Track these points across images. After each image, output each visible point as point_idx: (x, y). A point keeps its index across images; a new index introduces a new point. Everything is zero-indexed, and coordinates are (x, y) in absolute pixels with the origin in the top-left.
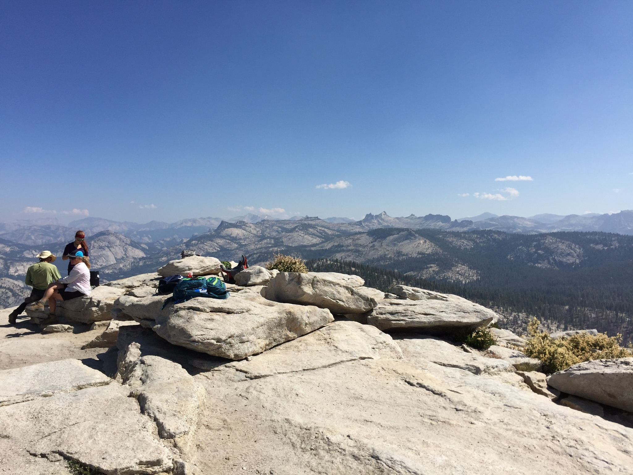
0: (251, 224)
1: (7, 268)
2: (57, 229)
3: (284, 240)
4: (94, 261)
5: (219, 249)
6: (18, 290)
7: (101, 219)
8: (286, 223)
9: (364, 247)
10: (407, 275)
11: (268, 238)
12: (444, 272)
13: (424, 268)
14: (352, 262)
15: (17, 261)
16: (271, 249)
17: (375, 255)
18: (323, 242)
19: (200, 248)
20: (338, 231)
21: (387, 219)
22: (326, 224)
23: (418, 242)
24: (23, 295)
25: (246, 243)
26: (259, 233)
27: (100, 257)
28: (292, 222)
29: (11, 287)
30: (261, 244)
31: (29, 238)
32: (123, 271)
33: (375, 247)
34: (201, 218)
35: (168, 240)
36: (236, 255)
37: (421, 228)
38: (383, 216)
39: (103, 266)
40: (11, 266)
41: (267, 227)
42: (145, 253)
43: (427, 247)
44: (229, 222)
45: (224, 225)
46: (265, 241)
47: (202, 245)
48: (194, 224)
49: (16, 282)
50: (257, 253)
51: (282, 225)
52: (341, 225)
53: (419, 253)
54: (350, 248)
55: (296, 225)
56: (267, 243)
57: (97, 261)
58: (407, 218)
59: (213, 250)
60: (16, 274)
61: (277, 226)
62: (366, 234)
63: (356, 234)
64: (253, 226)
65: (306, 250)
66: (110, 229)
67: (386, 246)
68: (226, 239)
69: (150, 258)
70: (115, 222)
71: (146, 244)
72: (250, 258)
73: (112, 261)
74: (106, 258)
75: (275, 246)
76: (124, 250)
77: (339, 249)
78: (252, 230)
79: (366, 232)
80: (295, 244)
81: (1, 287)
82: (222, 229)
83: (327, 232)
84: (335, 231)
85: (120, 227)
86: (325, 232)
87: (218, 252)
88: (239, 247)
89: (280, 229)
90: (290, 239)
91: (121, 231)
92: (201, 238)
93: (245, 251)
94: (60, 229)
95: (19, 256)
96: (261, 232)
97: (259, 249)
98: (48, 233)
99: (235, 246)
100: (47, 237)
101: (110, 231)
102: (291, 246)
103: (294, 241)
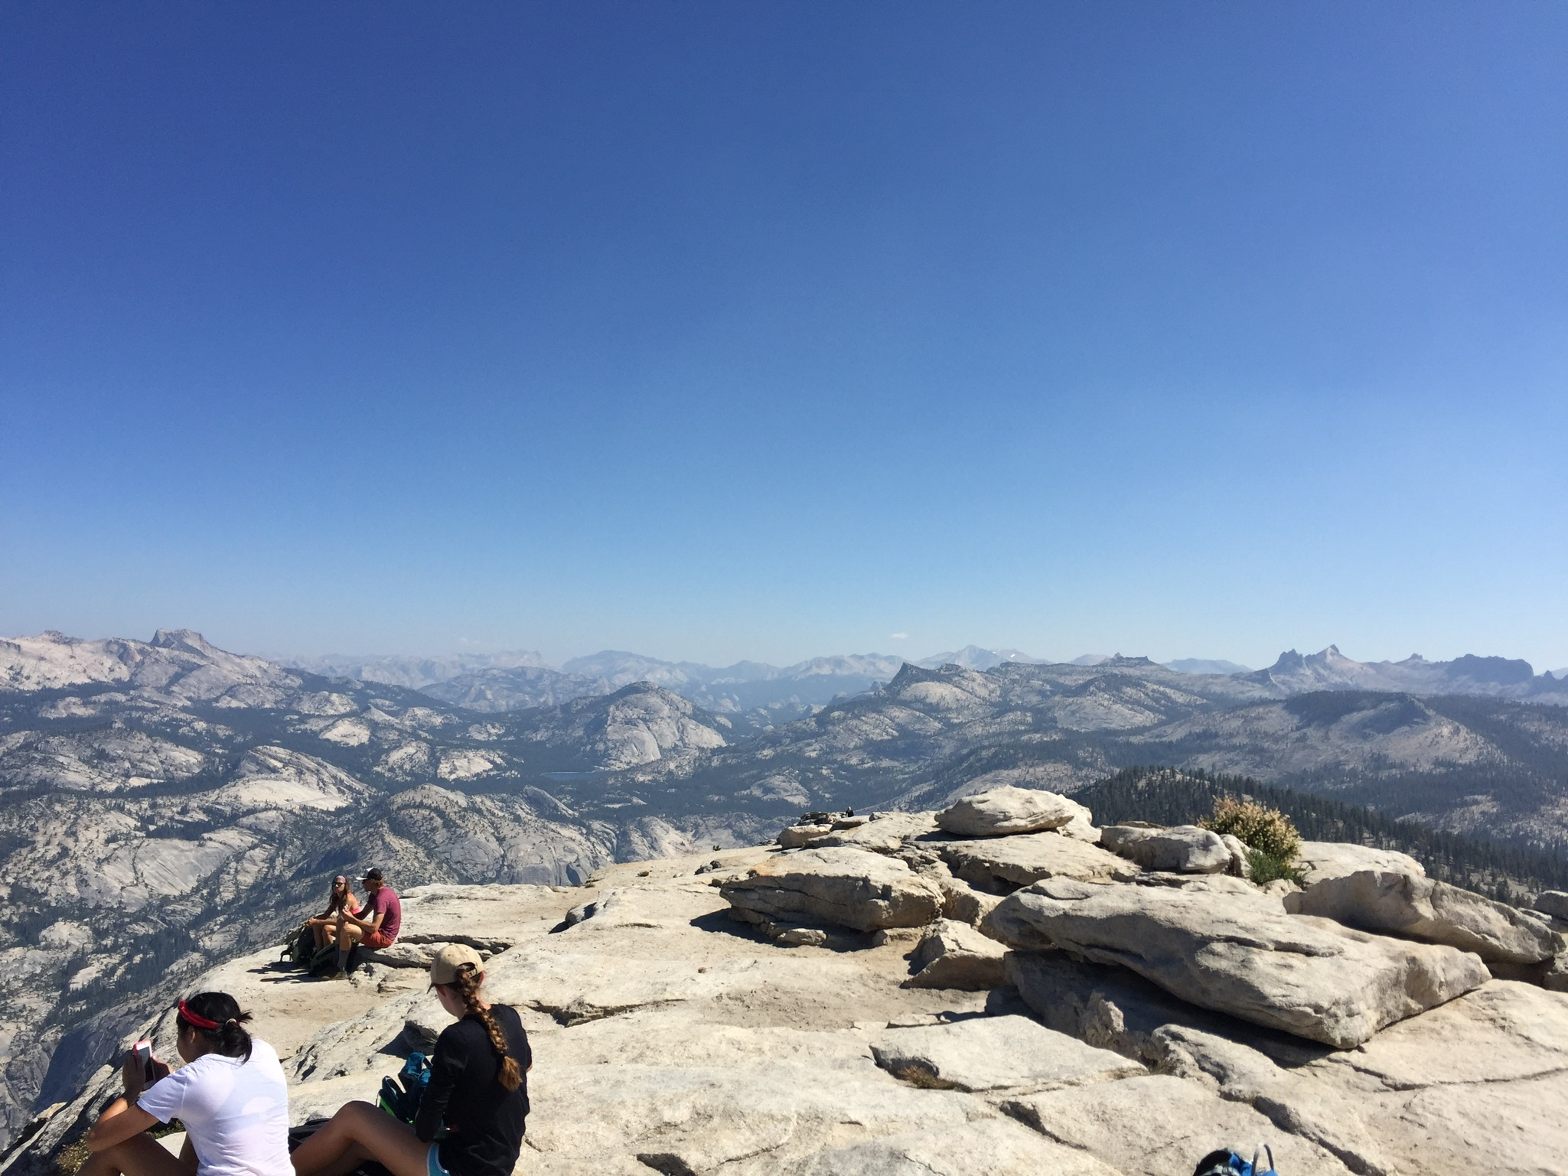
0: (976, 673)
1: (435, 762)
2: (540, 677)
3: (1059, 714)
4: (614, 753)
5: (895, 733)
6: (455, 813)
7: (630, 655)
8: (1064, 671)
9: (1277, 740)
10: (1404, 821)
11: (1017, 708)
12: (1515, 819)
13: (1456, 805)
14: (1245, 778)
15: (457, 747)
16: (1025, 738)
17: (1308, 761)
18: (1161, 723)
19: (850, 730)
20: (1202, 695)
21: (1340, 666)
22: (1169, 677)
23: (1436, 731)
24: (464, 825)
25: (961, 719)
26: (995, 697)
27: (625, 743)
28: (1080, 669)
29: (442, 806)
30: (999, 724)
31: (481, 695)
32: (677, 779)
33: (1309, 742)
34: (854, 656)
35: (777, 706)
36: (937, 750)
37: (1442, 694)
38: (1329, 658)
39: (632, 765)
40: (443, 758)
41: (1014, 681)
42: (725, 738)
43: (1462, 745)
44: (921, 667)
45: (908, 674)
46: (1011, 716)
47: (855, 722)
48: (838, 671)
49: (451, 796)
50: (990, 747)
51: (1054, 676)
52: (1211, 680)
53: (1438, 763)
54: (1236, 741)
55: (1092, 677)
56: (1015, 723)
57: (619, 753)
58: (1398, 664)
59: (882, 735)
60: (453, 777)
61: (1042, 680)
62: (1281, 705)
63: (1254, 703)
64: (979, 679)
65: (1116, 743)
66: (649, 678)
67: (1341, 738)
68: (914, 709)
69: (734, 750)
70: (662, 663)
71: (727, 716)
72: (972, 759)
73: (653, 754)
74: (639, 747)
75: (1037, 732)
76: (678, 729)
77: (1206, 744)
78: (976, 688)
79: (1280, 701)
80: (1090, 727)
81: (421, 806)
82: (904, 683)
83: (1173, 696)
84: (1195, 695)
85: (671, 674)
86: (1168, 698)
87: (895, 739)
88: (945, 729)
89: (1048, 688)
90: (1073, 713)
91: (673, 683)
92: (854, 704)
93: (958, 740)
94: (546, 675)
95: (459, 736)
96: (999, 693)
97: (994, 736)
98: (520, 686)
99: (935, 726)
100: (518, 694)
101: (650, 684)
102: (1077, 732)
103: (1085, 719)
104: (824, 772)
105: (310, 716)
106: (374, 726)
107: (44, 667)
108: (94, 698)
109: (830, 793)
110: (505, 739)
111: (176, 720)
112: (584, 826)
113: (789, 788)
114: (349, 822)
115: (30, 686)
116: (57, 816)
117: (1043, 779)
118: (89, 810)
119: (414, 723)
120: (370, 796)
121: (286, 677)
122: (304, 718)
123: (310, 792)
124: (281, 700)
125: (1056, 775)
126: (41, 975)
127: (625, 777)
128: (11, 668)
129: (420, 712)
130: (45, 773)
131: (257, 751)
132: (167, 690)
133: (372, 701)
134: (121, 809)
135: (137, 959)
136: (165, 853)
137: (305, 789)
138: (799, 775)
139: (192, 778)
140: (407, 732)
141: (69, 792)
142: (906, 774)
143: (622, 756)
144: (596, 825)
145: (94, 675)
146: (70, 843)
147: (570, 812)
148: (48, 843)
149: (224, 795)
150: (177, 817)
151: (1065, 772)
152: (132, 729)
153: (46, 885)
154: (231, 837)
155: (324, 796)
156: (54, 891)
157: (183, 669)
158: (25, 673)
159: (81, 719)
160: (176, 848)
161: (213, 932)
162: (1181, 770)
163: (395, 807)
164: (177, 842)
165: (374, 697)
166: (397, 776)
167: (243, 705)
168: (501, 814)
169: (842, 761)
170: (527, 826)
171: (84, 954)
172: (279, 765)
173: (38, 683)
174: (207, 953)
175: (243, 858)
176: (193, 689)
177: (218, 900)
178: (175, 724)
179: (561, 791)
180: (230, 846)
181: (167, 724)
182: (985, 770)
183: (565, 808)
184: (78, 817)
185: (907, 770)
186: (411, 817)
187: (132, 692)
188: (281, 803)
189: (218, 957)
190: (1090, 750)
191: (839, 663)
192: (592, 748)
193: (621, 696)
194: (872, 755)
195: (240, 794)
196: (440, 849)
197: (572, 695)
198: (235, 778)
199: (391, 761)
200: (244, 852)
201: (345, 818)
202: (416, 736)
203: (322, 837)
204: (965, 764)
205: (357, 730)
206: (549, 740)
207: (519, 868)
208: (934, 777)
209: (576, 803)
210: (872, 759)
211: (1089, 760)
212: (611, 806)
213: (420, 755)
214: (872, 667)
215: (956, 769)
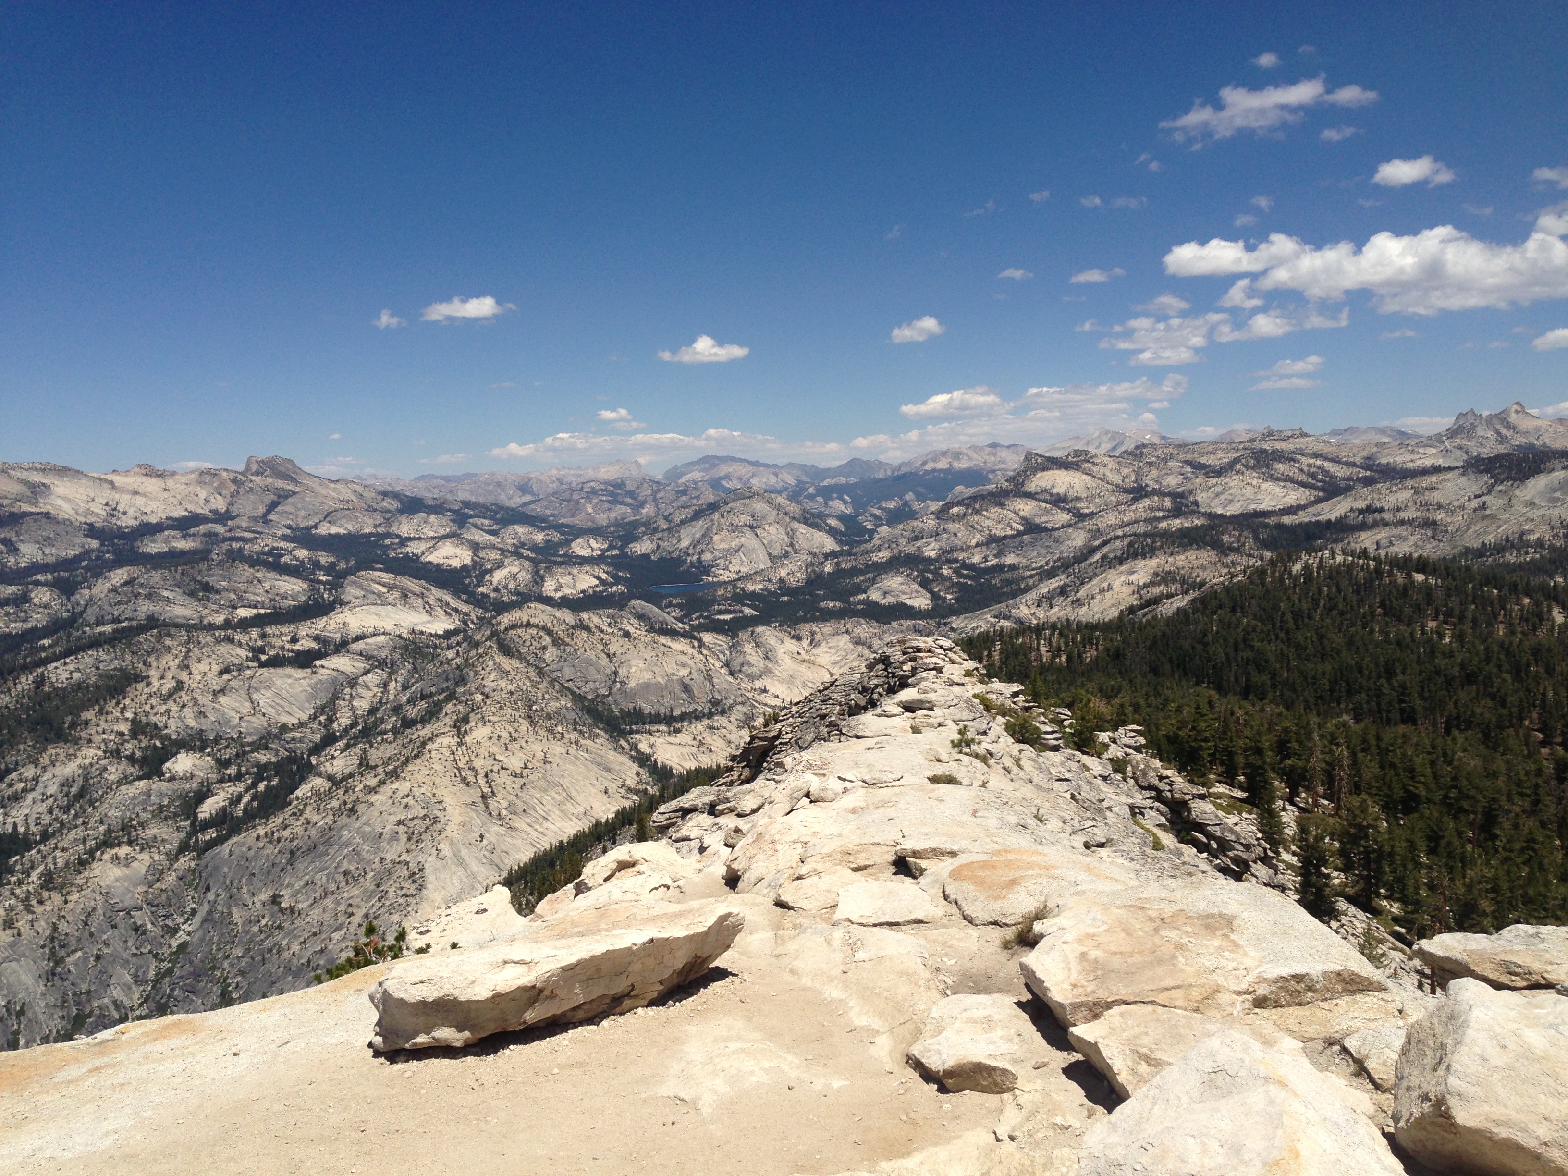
0: (1107, 458)
1: (539, 580)
2: (640, 486)
3: (1201, 497)
4: (721, 562)
5: (1021, 528)
6: (563, 631)
7: (733, 459)
8: (1207, 450)
9: (1451, 512)
11: (1154, 492)
15: (561, 564)
16: (1163, 525)
17: (1485, 533)
18: (1318, 501)
19: (972, 526)
21: (1525, 424)
22: (1328, 449)
24: (573, 643)
25: (1092, 508)
26: (1130, 483)
27: (733, 551)
28: (1224, 446)
29: (550, 625)
30: (1134, 511)
31: (580, 509)
32: (789, 587)
33: (1488, 512)
34: (973, 447)
35: (892, 505)
36: (1067, 543)
38: (1513, 417)
39: (741, 574)
40: (547, 575)
41: (1151, 464)
42: (840, 542)
44: (1047, 455)
45: (1033, 463)
46: (1146, 502)
47: (976, 518)
48: (957, 465)
49: (558, 614)
50: (1124, 537)
51: (1196, 455)
52: (1375, 450)
54: (1404, 515)
55: (1237, 455)
56: (1152, 509)
57: (727, 562)
59: (1005, 530)
60: (559, 594)
61: (1181, 461)
62: (1457, 472)
63: (1425, 472)
64: (1111, 464)
65: (1267, 526)
66: (754, 482)
67: (1526, 506)
68: (1040, 500)
69: (848, 554)
70: (767, 466)
71: (839, 518)
72: (1105, 550)
73: (763, 562)
74: (748, 555)
75: (1176, 517)
76: (788, 534)
77: (1370, 519)
78: (1108, 473)
79: (1457, 468)
80: (1234, 509)
81: (528, 625)
82: (1028, 473)
83: (1332, 470)
84: (1358, 467)
85: (777, 476)
86: (1326, 473)
87: (1019, 534)
88: (1075, 520)
89: (1188, 469)
90: (1218, 495)
91: (779, 486)
92: (974, 498)
93: (1090, 531)
94: (646, 485)
95: (561, 552)
96: (1133, 478)
97: (1129, 524)
98: (620, 498)
99: (1064, 517)
100: (619, 507)
101: (755, 489)
102: (1221, 515)
103: (1231, 501)
104: (945, 571)
105: (410, 539)
106: (476, 547)
107: (139, 501)
108: (192, 531)
109: (952, 594)
110: (609, 553)
111: (277, 549)
112: (695, 638)
113: (909, 591)
114: (458, 644)
115: (128, 521)
116: (169, 649)
117: (1183, 568)
118: (199, 643)
119: (515, 541)
120: (477, 617)
121: (383, 499)
122: (404, 541)
123: (417, 616)
124: (380, 524)
125: (1196, 563)
126: (168, 806)
127: (735, 587)
128: (107, 504)
129: (521, 530)
130: (151, 608)
131: (359, 577)
132: (265, 519)
133: (471, 520)
134: (230, 640)
135: (262, 786)
136: (279, 682)
137: (412, 613)
138: (918, 576)
139: (300, 606)
140: (508, 551)
141: (177, 626)
142: (1033, 569)
143: (730, 566)
144: (708, 638)
145: (191, 507)
146: (184, 676)
147: (681, 625)
148: (162, 677)
149: (332, 622)
150: (288, 646)
151: (1209, 559)
152: (234, 561)
153: (164, 719)
154: (341, 663)
155: (430, 618)
156: (173, 724)
157: (279, 497)
158: (121, 508)
159: (183, 553)
160: (290, 677)
161: (333, 757)
162: (1344, 552)
163: (502, 628)
164: (289, 670)
165: (471, 517)
166: (502, 596)
167: (342, 531)
168: (610, 630)
169: (963, 559)
170: (637, 641)
171: (209, 784)
172: (384, 590)
173: (136, 518)
174: (330, 778)
175: (356, 683)
176: (291, 517)
177: (335, 726)
178: (275, 553)
179: (670, 605)
180: (343, 672)
181: (270, 553)
182: (1121, 561)
183: (675, 621)
184: (189, 650)
185: (1034, 565)
186: (520, 637)
187: (230, 523)
188: (389, 627)
189: (341, 781)
190: (1237, 534)
191: (957, 455)
192: (699, 559)
193: (726, 503)
194: (995, 552)
195: (347, 620)
196: (551, 668)
197: (675, 505)
198: (341, 605)
199: (495, 581)
200: (357, 678)
201: (454, 640)
202: (518, 555)
203: (433, 660)
204: (1097, 556)
205: (458, 551)
206: (654, 552)
207: (632, 684)
208: (1063, 572)
209: (685, 616)
210: (996, 556)
211: (1235, 545)
212: (722, 617)
213: (523, 573)
214: (993, 458)
215: (1088, 562)
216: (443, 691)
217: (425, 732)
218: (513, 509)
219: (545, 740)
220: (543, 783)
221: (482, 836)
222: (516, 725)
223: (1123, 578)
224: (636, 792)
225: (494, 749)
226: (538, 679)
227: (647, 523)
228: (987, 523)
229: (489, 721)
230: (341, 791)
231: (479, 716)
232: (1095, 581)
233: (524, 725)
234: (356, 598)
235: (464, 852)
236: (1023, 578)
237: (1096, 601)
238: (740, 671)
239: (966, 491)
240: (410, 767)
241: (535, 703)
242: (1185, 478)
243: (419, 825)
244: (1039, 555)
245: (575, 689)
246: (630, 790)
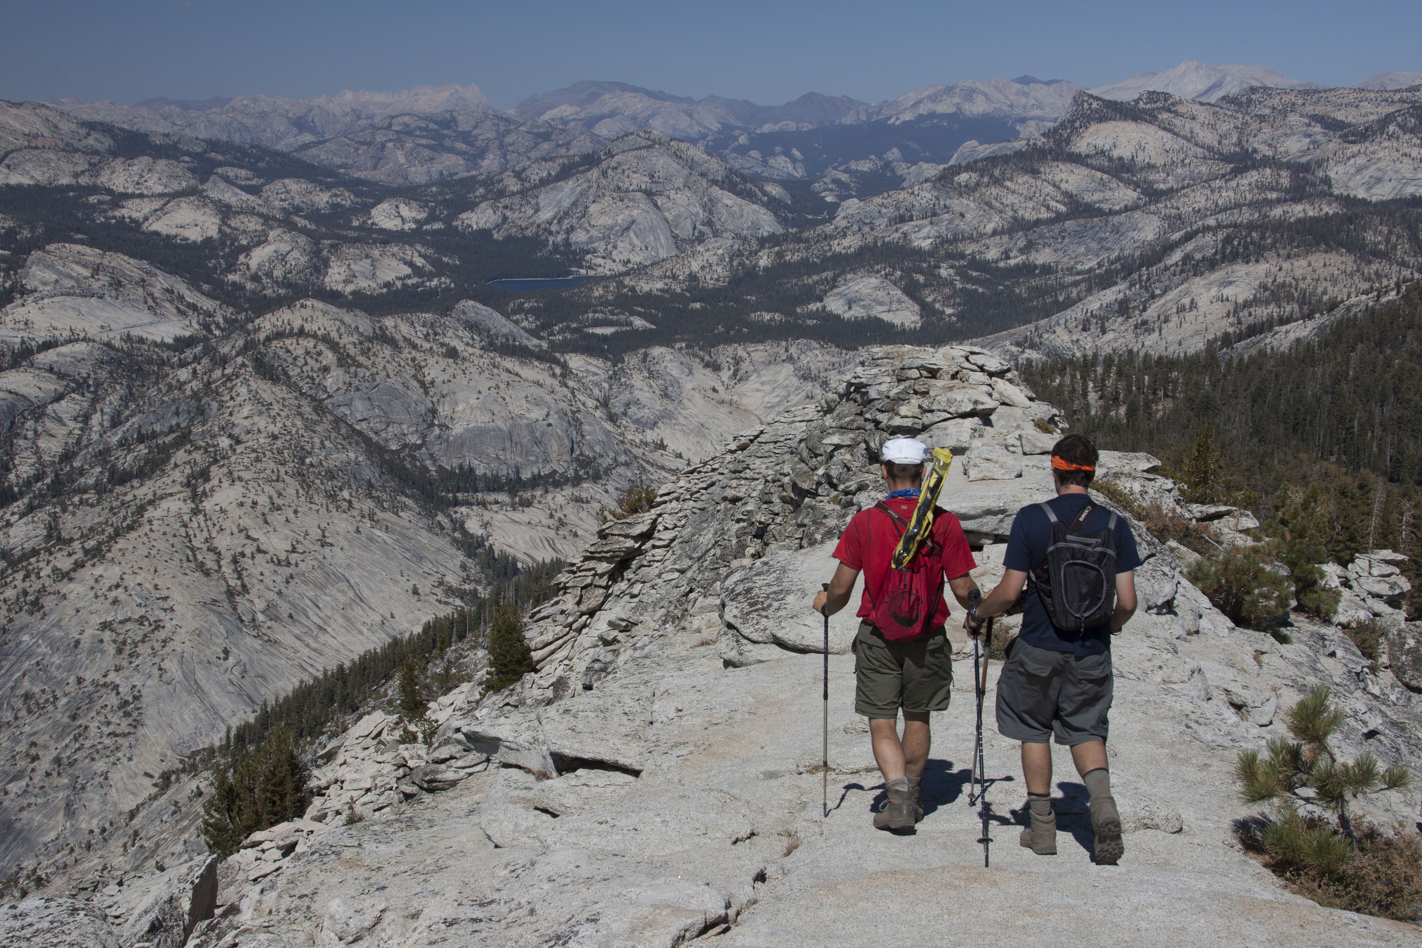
0: (1197, 107)
1: (319, 265)
2: (479, 126)
3: (1336, 172)
4: (600, 246)
5: (1062, 208)
6: (355, 344)
7: (624, 88)
8: (1346, 101)
11: (1266, 162)
15: (354, 241)
16: (1277, 212)
19: (988, 204)
25: (1171, 182)
26: (1229, 146)
27: (619, 230)
29: (334, 335)
32: (703, 288)
35: (865, 166)
36: (1131, 234)
39: (630, 266)
40: (333, 258)
41: (1262, 118)
42: (784, 221)
44: (1107, 97)
45: (1085, 110)
46: (1253, 176)
47: (994, 191)
48: (968, 108)
49: (348, 318)
50: (1218, 228)
51: (1329, 108)
55: (1392, 109)
56: (1262, 187)
57: (610, 247)
59: (1037, 211)
60: (350, 288)
61: (1307, 115)
64: (1203, 114)
66: (655, 124)
68: (1093, 168)
69: (794, 240)
70: (676, 99)
71: (783, 184)
72: (1189, 247)
73: (664, 248)
74: (642, 237)
75: (1296, 200)
76: (704, 206)
78: (1197, 130)
80: (1383, 193)
81: (302, 333)
82: (1077, 124)
85: (690, 116)
87: (1059, 218)
88: (1145, 199)
89: (1318, 129)
90: (1359, 171)
91: (695, 131)
92: (993, 160)
93: (1166, 218)
94: (488, 124)
95: (356, 223)
96: (1235, 139)
97: (1225, 209)
98: (447, 143)
99: (1126, 195)
100: (446, 155)
101: (656, 133)
102: (1364, 201)
103: (1379, 180)
104: (944, 272)
105: (127, 196)
106: (225, 211)
109: (953, 306)
110: (428, 227)
112: (557, 362)
113: (887, 299)
114: (196, 359)
117: (1304, 279)
119: (285, 205)
120: (225, 319)
121: (89, 134)
122: (119, 199)
123: (134, 315)
124: (83, 172)
125: (1323, 273)
127: (621, 285)
129: (294, 187)
131: (49, 252)
133: (220, 170)
137: (128, 310)
138: (901, 278)
140: (274, 219)
142: (1078, 273)
143: (614, 252)
144: (576, 362)
147: (535, 341)
149: (8, 319)
151: (1342, 267)
154: (21, 382)
155: (155, 319)
161: (9, 524)
163: (262, 336)
165: (221, 164)
166: (264, 289)
167: (26, 181)
168: (427, 346)
169: (972, 254)
170: (467, 364)
172: (87, 273)
175: (44, 414)
177: (12, 477)
179: (520, 310)
180: (23, 396)
182: (1212, 264)
183: (526, 335)
185: (1079, 267)
186: (288, 351)
188: (93, 331)
189: (20, 560)
190: (1385, 230)
191: (970, 94)
192: (567, 239)
193: (610, 155)
194: (1022, 243)
195: (31, 317)
196: (334, 400)
197: (533, 155)
198: (22, 294)
199: (254, 263)
200: (45, 406)
201: (189, 354)
202: (289, 225)
203: (157, 383)
204: (1177, 256)
205: (199, 216)
206: (498, 227)
207: (458, 429)
208: (1124, 279)
209: (543, 327)
210: (1022, 251)
211: (1382, 247)
212: (599, 331)
213: (296, 254)
214: (1023, 100)
215: (1161, 265)
216: (171, 430)
217: (144, 491)
218: (283, 155)
219: (323, 511)
220: (318, 575)
221: (226, 652)
222: (280, 485)
223: (1214, 291)
224: (461, 594)
225: (246, 522)
226: (315, 417)
227: (489, 182)
228: (1011, 199)
229: (240, 479)
230: (20, 576)
231: (225, 470)
232: (1171, 295)
233: (292, 486)
234: (45, 284)
235: (200, 674)
236: (1063, 287)
237: (1171, 325)
238: (625, 414)
239: (981, 148)
240: (121, 543)
241: (310, 453)
242: (1313, 142)
243: (135, 632)
244: (1088, 250)
245: (372, 435)
246: (451, 591)
